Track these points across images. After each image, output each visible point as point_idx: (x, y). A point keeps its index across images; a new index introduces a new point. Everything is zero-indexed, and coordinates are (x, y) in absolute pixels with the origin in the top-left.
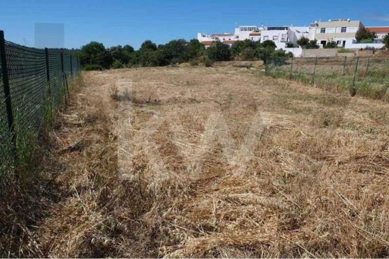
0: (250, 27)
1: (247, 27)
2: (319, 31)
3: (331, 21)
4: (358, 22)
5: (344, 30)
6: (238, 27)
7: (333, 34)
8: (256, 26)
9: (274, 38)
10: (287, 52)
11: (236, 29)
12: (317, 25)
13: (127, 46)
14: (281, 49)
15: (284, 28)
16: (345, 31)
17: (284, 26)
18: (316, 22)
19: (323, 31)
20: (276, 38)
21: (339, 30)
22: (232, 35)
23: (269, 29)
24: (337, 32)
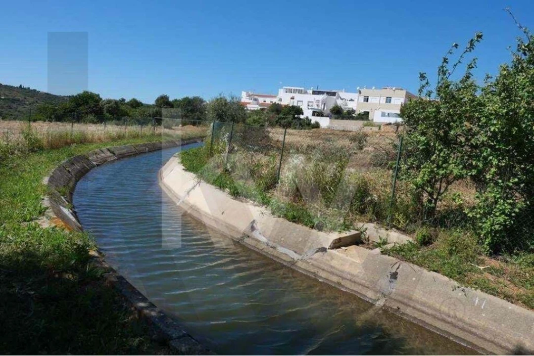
0: (296, 88)
1: (293, 88)
2: (361, 99)
3: (375, 89)
4: (404, 92)
5: (389, 100)
6: (282, 88)
7: (376, 104)
8: (303, 89)
9: (310, 104)
10: (313, 122)
11: (280, 90)
12: (360, 92)
13: (133, 99)
14: (307, 118)
15: (325, 92)
16: (390, 102)
17: (325, 91)
18: (358, 88)
19: (367, 100)
20: (311, 104)
21: (383, 101)
22: (275, 97)
23: (314, 93)
24: (381, 102)
